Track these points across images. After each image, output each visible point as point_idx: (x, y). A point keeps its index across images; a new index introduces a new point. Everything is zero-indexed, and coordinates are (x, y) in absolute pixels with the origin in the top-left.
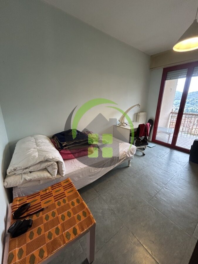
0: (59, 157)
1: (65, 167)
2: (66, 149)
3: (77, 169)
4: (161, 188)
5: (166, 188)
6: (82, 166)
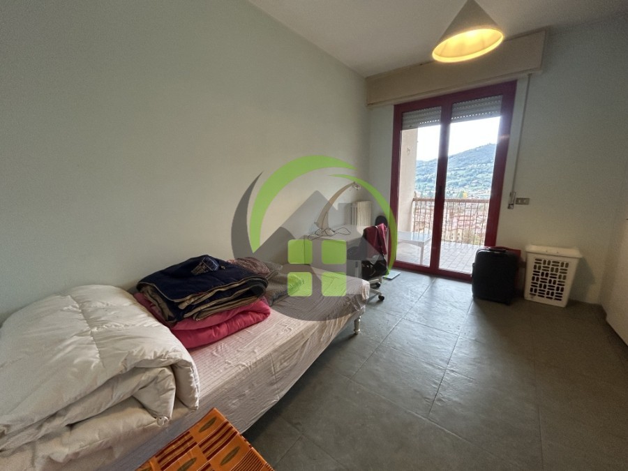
2: (192, 316)
3: (234, 372)
4: (442, 374)
5: (453, 371)
6: (247, 362)
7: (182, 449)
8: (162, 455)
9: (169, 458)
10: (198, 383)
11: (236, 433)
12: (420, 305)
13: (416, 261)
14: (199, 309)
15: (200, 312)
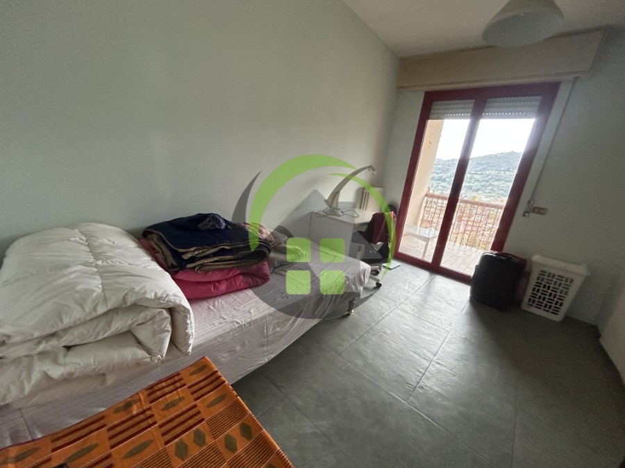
0: (177, 295)
3: (228, 327)
4: (428, 364)
5: (439, 363)
6: (242, 319)
7: (172, 388)
8: (151, 390)
9: (158, 393)
10: (193, 331)
11: (224, 382)
12: (416, 298)
13: (418, 255)
14: (202, 262)
15: (202, 265)
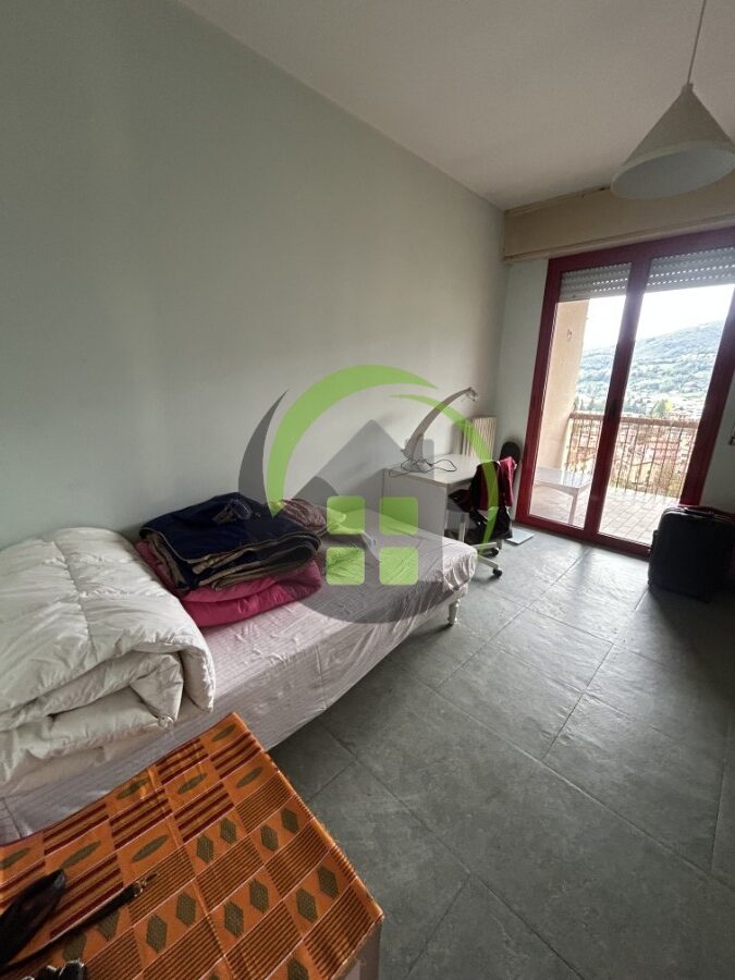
0: (188, 631)
1: (213, 670)
2: (210, 584)
4: (576, 699)
5: (593, 697)
6: (282, 653)
7: (189, 760)
8: (163, 764)
9: (173, 769)
10: (214, 678)
11: (258, 749)
13: (562, 518)
14: (219, 575)
15: (222, 579)
